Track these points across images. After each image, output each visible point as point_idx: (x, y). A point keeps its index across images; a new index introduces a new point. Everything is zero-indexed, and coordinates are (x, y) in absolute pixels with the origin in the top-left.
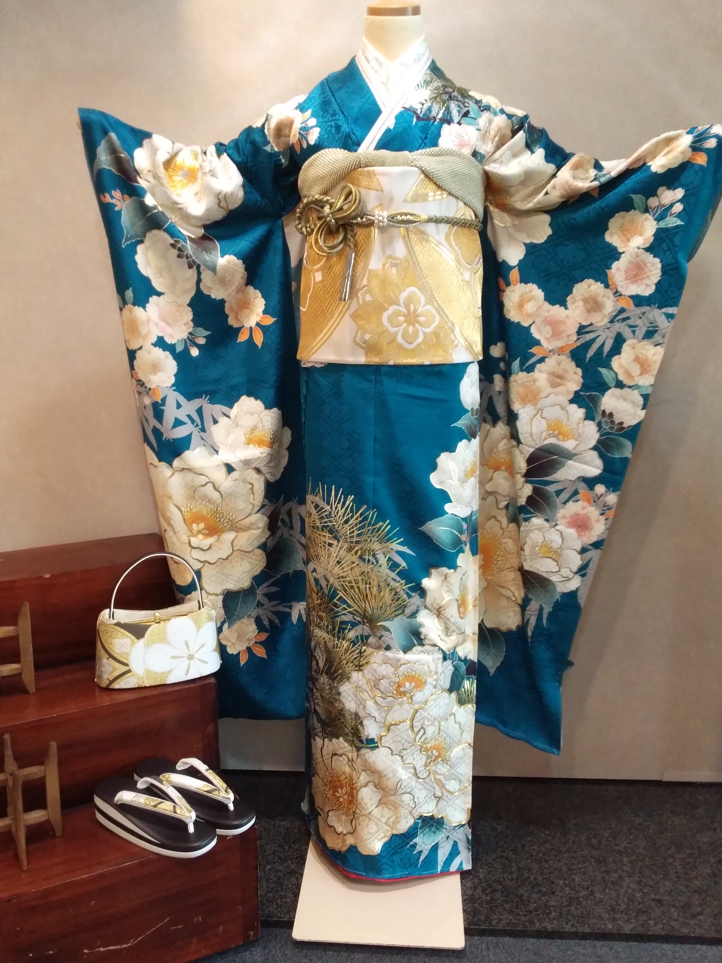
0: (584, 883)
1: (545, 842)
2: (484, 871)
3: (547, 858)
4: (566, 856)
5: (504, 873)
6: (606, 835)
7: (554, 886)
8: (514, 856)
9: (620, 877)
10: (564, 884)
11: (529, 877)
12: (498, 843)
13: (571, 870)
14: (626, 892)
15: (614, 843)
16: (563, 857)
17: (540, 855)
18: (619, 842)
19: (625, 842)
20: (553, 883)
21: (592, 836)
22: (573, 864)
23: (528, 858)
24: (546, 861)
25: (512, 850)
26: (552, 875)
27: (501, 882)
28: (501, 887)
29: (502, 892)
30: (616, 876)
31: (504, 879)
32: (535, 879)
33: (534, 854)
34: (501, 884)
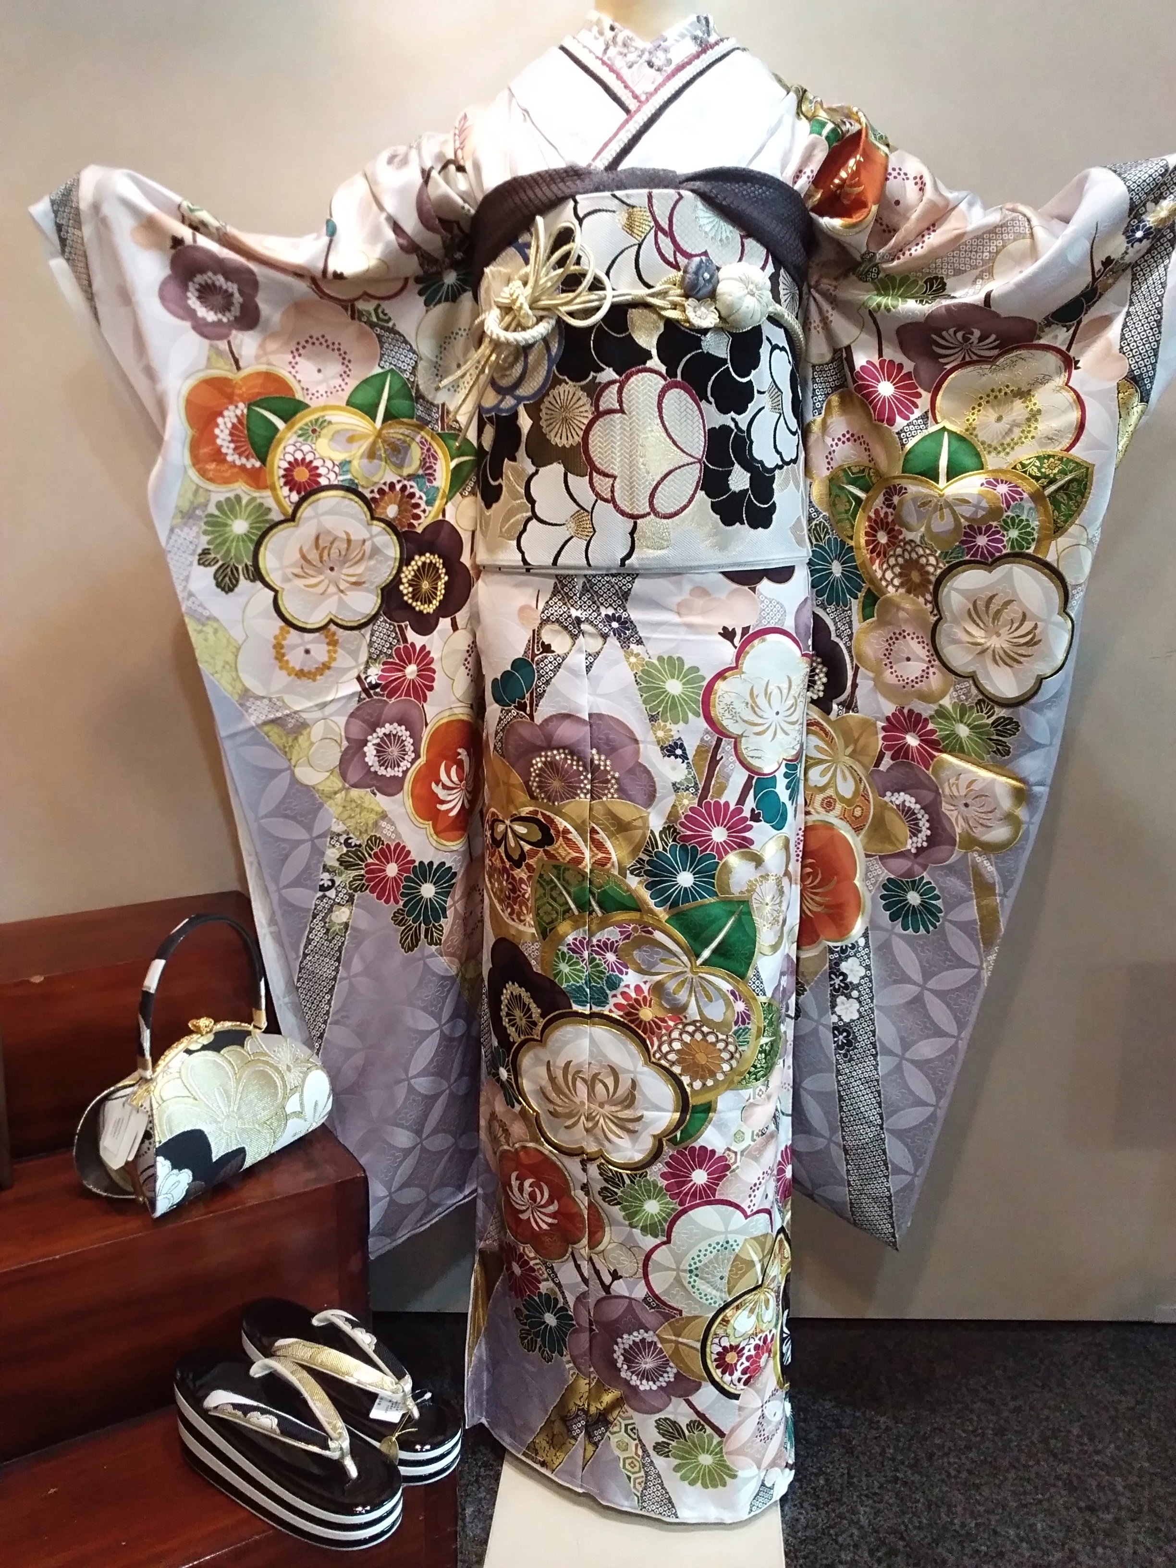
0: (1054, 1534)
1: (969, 1448)
2: (867, 1509)
3: (977, 1481)
4: (1012, 1475)
5: (903, 1513)
6: (1075, 1431)
7: (999, 1541)
8: (917, 1477)
9: (1117, 1521)
10: (1018, 1535)
11: (952, 1523)
12: (883, 1453)
13: (1025, 1506)
14: (1135, 1553)
15: (1091, 1448)
16: (1006, 1479)
17: (964, 1475)
18: (1100, 1446)
19: (1112, 1446)
20: (995, 1532)
21: (1049, 1433)
22: (1025, 1493)
23: (943, 1481)
24: (977, 1487)
25: (911, 1466)
26: (994, 1519)
27: (901, 1533)
28: (901, 1543)
29: (909, 1556)
30: (1109, 1517)
31: (906, 1526)
32: (963, 1525)
33: (953, 1473)
34: (902, 1538)
